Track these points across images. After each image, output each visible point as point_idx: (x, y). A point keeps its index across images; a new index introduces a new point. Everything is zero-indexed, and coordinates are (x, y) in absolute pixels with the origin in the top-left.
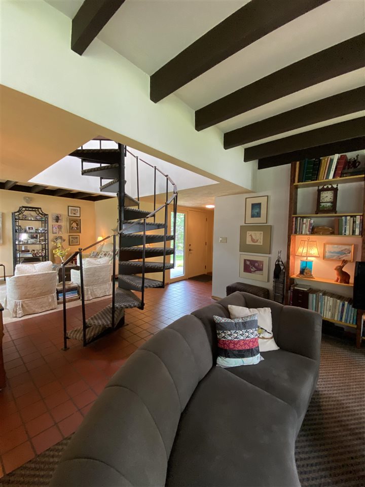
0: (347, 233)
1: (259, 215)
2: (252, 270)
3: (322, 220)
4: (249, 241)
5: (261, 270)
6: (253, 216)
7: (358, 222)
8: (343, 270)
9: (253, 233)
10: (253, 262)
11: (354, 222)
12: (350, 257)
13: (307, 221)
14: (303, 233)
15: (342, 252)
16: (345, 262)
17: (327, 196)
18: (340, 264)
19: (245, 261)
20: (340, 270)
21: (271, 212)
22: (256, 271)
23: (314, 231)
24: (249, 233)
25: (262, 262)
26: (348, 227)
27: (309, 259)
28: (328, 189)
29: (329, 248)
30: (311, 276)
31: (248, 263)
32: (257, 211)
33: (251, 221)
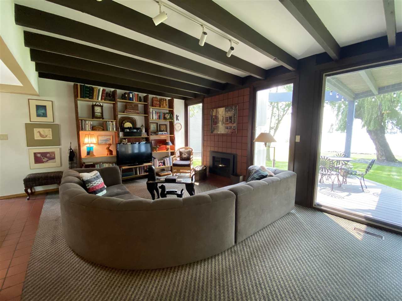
0: (110, 130)
1: (45, 115)
2: (44, 160)
3: (95, 122)
4: (37, 137)
5: (54, 158)
6: (38, 115)
8: (110, 149)
9: (41, 130)
10: (44, 154)
11: (113, 124)
12: (111, 142)
13: (88, 123)
14: (87, 130)
15: (107, 140)
16: (110, 145)
17: (98, 110)
18: (108, 146)
19: (35, 154)
20: (108, 149)
21: (56, 114)
22: (48, 160)
23: (93, 128)
24: (36, 130)
25: (53, 153)
26: (110, 127)
27: (92, 145)
28: (98, 106)
29: (100, 138)
30: (93, 155)
31: (39, 155)
32: (43, 111)
33: (36, 119)
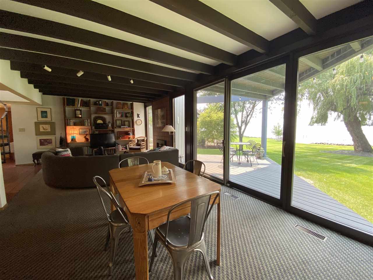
0: (86, 125)
1: (46, 117)
2: (45, 144)
3: (77, 120)
4: (41, 130)
5: (51, 143)
6: (42, 117)
7: (89, 121)
8: (87, 137)
9: (44, 126)
10: (45, 140)
11: (88, 122)
12: (88, 133)
13: (72, 121)
14: (71, 125)
15: (85, 132)
16: (87, 135)
17: (78, 112)
18: (85, 135)
19: (40, 140)
20: (85, 137)
21: (53, 115)
22: (48, 144)
23: (75, 124)
24: (41, 126)
25: (51, 139)
26: (86, 123)
27: (74, 135)
28: (78, 110)
29: (81, 130)
31: (43, 141)
32: (45, 114)
33: (41, 119)
